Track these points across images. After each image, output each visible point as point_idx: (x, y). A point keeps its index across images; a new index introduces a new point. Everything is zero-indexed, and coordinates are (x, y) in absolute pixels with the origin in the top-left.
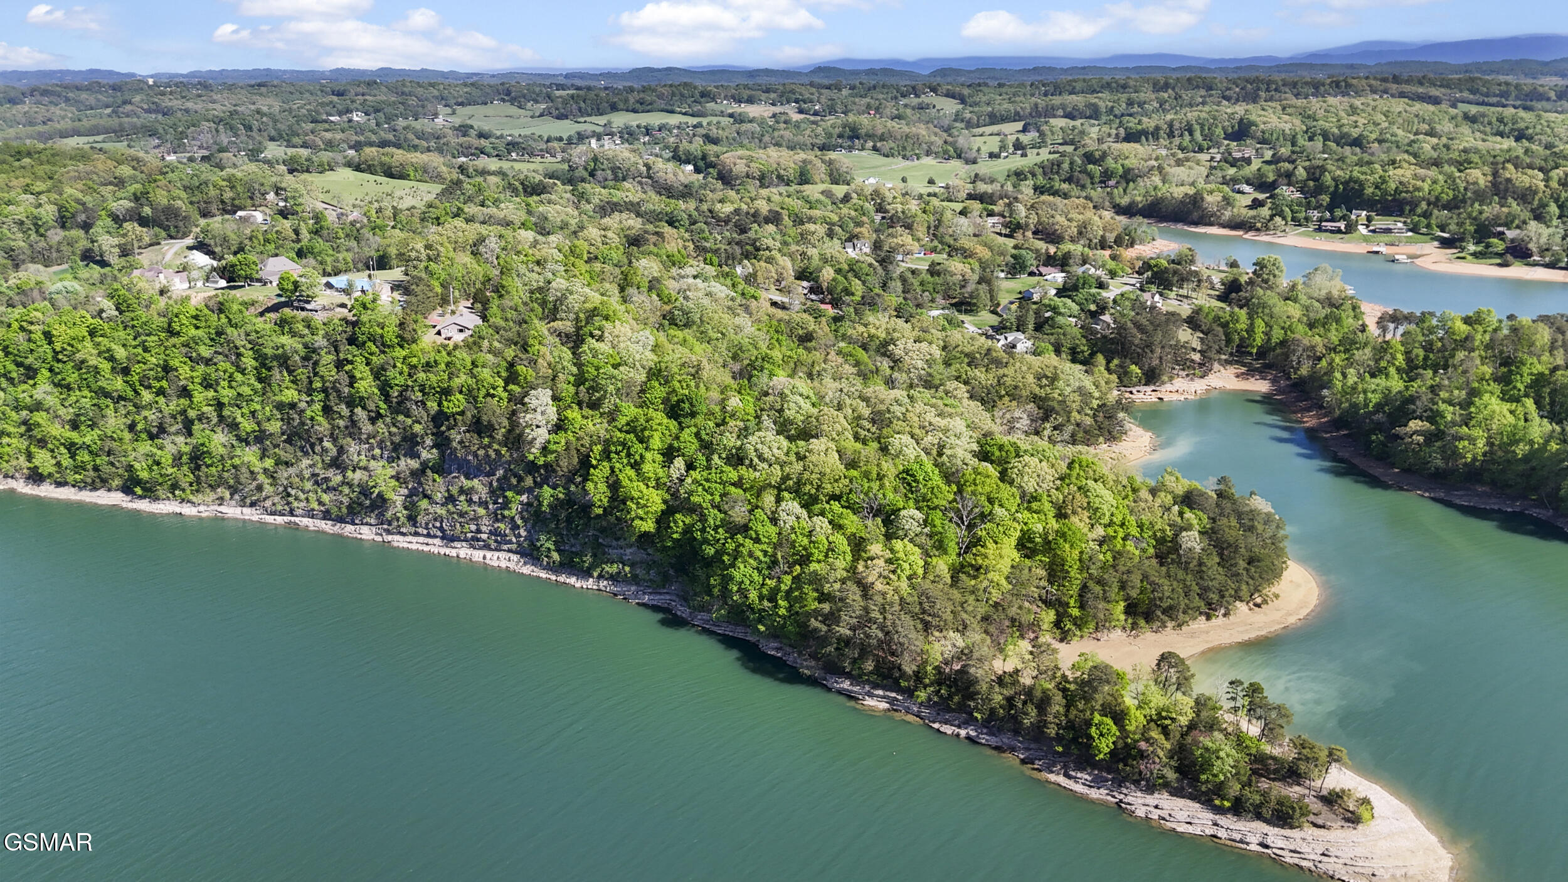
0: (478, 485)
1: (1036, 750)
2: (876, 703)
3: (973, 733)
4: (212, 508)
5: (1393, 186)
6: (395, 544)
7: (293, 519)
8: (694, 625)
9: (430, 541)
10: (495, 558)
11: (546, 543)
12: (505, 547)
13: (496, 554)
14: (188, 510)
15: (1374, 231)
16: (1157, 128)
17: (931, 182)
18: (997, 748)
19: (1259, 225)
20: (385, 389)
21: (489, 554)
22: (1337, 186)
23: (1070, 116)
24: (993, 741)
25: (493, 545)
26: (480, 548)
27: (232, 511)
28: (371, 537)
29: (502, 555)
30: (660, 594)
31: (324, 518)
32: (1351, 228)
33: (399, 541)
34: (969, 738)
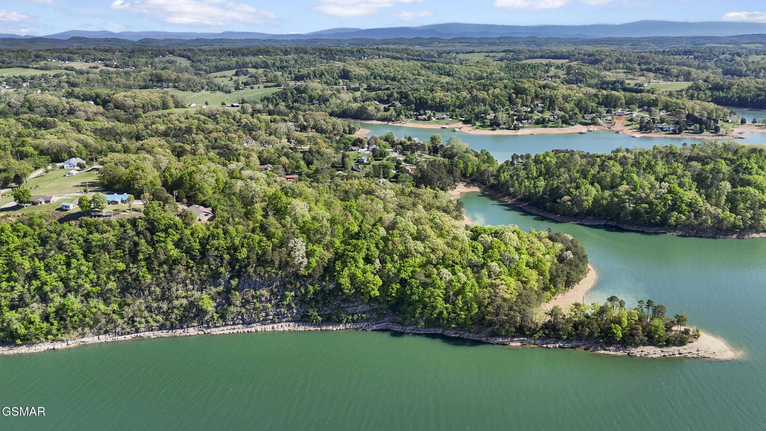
0: (265, 292)
1: (588, 344)
2: (516, 344)
3: (561, 345)
4: (77, 340)
5: (438, 100)
6: (215, 333)
7: (139, 334)
8: (408, 333)
9: (236, 327)
10: (280, 326)
11: (313, 313)
12: (284, 320)
13: (280, 325)
14: (58, 346)
15: (438, 119)
16: (309, 74)
17: (223, 104)
18: (572, 348)
19: (393, 119)
20: (188, 251)
21: (275, 326)
22: (416, 101)
23: (255, 67)
24: (570, 345)
25: (277, 320)
26: (269, 324)
27: (90, 339)
28: (196, 333)
29: (283, 324)
30: (380, 323)
31: (160, 329)
32: (429, 118)
33: (215, 331)
34: (560, 347)
